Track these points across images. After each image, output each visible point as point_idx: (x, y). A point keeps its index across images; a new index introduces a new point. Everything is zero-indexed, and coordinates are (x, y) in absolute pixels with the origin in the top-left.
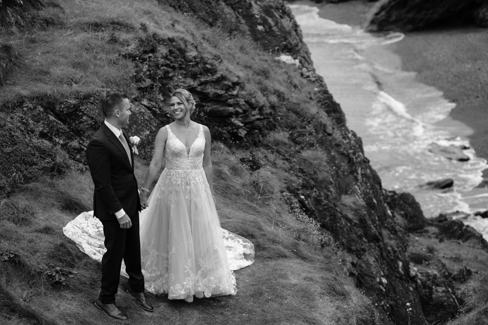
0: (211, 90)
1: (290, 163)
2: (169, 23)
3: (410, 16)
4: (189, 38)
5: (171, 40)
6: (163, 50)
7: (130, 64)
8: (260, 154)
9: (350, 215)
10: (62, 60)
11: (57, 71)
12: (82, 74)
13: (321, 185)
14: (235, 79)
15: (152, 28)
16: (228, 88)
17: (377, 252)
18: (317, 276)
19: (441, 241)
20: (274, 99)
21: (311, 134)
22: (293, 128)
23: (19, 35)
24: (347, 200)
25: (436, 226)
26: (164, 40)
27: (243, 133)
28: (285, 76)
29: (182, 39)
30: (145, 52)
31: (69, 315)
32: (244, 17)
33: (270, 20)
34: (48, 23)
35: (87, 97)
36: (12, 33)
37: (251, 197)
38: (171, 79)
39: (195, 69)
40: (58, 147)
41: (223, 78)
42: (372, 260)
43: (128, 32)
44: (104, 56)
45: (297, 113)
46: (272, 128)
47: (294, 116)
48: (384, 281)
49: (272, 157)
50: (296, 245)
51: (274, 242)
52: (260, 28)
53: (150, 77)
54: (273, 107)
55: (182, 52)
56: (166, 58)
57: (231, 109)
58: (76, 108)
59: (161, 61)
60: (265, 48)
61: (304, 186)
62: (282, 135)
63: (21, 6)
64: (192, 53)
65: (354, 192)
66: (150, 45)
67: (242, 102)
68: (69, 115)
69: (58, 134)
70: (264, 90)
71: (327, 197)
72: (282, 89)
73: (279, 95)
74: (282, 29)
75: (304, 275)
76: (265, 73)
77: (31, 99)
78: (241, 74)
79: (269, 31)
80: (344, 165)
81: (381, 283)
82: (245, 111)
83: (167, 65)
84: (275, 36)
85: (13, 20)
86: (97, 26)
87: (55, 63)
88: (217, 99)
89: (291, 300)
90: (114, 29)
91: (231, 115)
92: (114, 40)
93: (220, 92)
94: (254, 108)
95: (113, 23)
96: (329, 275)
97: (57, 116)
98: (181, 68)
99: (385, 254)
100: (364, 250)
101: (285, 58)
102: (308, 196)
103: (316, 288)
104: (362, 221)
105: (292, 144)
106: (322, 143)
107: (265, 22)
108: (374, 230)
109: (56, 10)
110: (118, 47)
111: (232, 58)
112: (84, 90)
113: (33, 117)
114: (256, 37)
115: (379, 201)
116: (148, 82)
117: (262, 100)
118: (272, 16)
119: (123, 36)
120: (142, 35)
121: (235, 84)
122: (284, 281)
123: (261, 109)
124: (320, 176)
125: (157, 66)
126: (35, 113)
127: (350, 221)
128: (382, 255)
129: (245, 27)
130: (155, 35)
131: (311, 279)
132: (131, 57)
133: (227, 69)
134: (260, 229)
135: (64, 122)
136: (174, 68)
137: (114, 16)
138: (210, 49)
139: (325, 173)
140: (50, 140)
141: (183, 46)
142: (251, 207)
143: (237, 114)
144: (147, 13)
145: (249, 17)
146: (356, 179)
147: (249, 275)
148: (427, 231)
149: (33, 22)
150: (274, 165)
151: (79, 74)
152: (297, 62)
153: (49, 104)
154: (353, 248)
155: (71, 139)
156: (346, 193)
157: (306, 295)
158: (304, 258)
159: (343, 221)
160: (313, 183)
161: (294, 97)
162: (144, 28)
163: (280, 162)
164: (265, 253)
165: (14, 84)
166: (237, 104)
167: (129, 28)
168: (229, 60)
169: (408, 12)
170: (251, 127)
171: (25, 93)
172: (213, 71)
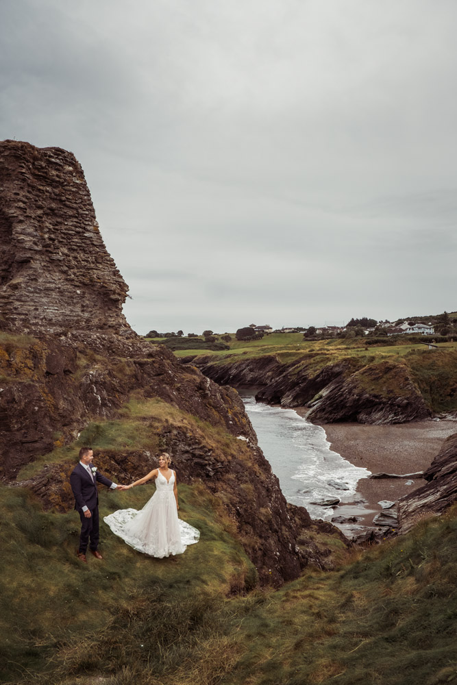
0: (197, 452)
1: (234, 490)
2: (180, 419)
3: (326, 416)
4: (189, 427)
5: (180, 427)
6: (175, 432)
7: (157, 438)
8: (219, 485)
9: (263, 519)
10: (123, 434)
11: (120, 440)
12: (132, 441)
13: (249, 502)
14: (210, 448)
15: (171, 421)
16: (206, 452)
17: (276, 538)
18: (228, 551)
19: (318, 533)
20: (230, 458)
21: (246, 476)
22: (238, 473)
23: (106, 420)
24: (263, 510)
25: (317, 525)
26: (175, 428)
27: (212, 474)
28: (238, 447)
29: (186, 427)
30: (166, 433)
31: (96, 564)
32: (224, 417)
33: (236, 419)
34: (122, 416)
35: (132, 453)
36: (103, 420)
37: (207, 507)
38: (178, 446)
39: (190, 442)
40: (114, 477)
41: (204, 447)
42: (272, 542)
43: (159, 422)
44: (145, 433)
45: (241, 465)
46: (227, 472)
47: (239, 467)
48: (278, 554)
49: (225, 486)
50: (221, 534)
51: (211, 532)
52: (231, 422)
53: (167, 445)
54: (229, 462)
55: (185, 434)
56: (176, 435)
57: (206, 462)
58: (126, 458)
59: (173, 437)
60: (232, 432)
61: (240, 502)
62: (232, 476)
63: (110, 407)
64: (189, 435)
65: (268, 506)
66: (168, 429)
67: (212, 459)
68: (122, 461)
69: (115, 471)
70: (225, 454)
71: (251, 508)
72: (235, 453)
73: (233, 456)
74: (241, 423)
75: (222, 550)
76: (227, 445)
77: (104, 452)
78: (214, 445)
79: (235, 424)
80: (264, 492)
81: (276, 555)
82: (213, 463)
83: (176, 439)
84: (237, 426)
85: (105, 413)
86: (144, 419)
87: (120, 435)
88: (200, 457)
89: (212, 563)
90: (153, 421)
91: (206, 465)
92: (151, 426)
93: (201, 453)
94: (218, 462)
95: (152, 418)
96: (234, 551)
97: (116, 461)
98: (183, 441)
99: (281, 540)
100: (269, 537)
101: (242, 438)
102: (241, 508)
103: (226, 558)
104: (269, 521)
105: (237, 480)
106: (252, 481)
107: (233, 420)
108: (276, 527)
109: (126, 410)
110: (153, 430)
111: (211, 437)
112: (130, 449)
113: (103, 462)
114: (228, 426)
115: (283, 511)
116: (165, 447)
117: (223, 458)
118: (237, 417)
119: (157, 424)
120: (165, 424)
121: (210, 450)
122: (210, 553)
123: (222, 463)
124: (249, 498)
125: (171, 440)
126: (104, 459)
127: (262, 521)
128: (279, 540)
129: (223, 422)
130: (172, 424)
131: (225, 553)
132: (159, 435)
133: (207, 443)
134: (206, 524)
135: (119, 464)
136: (179, 441)
137: (153, 414)
138: (200, 432)
139: (252, 496)
140: (110, 473)
141: (185, 430)
142: (205, 512)
143: (209, 464)
144: (171, 414)
145: (226, 418)
146: (271, 500)
147: (194, 548)
148: (312, 528)
149: (114, 415)
150: (226, 491)
151: (130, 441)
152: (248, 440)
153: (112, 456)
154: (263, 535)
155: (121, 473)
156: (263, 507)
157: (220, 561)
158: (224, 541)
159: (259, 521)
160: (244, 501)
161: (240, 457)
162: (167, 421)
163: (229, 490)
164: (205, 537)
165: (97, 445)
166: (210, 460)
167: (159, 421)
168: (209, 438)
169: (325, 414)
170: (216, 471)
171: (100, 449)
172: (199, 443)
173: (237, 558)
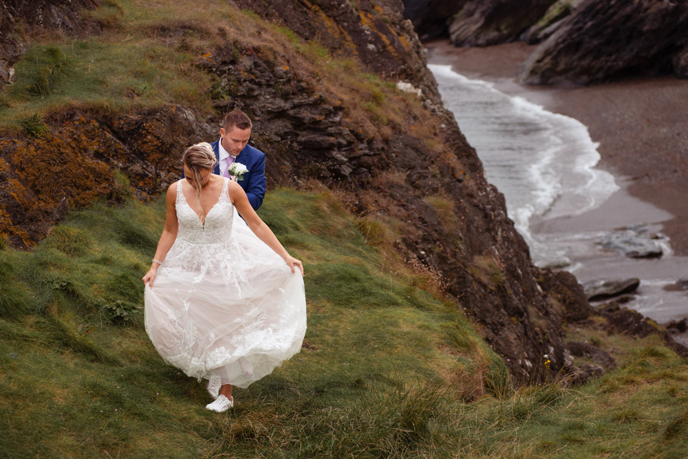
0: (306, 115)
1: (407, 210)
2: (253, 30)
3: (585, 63)
4: (279, 49)
5: (257, 50)
6: (246, 62)
7: (206, 78)
8: (369, 197)
9: (485, 279)
10: (120, 68)
11: (115, 81)
12: (146, 84)
13: (445, 238)
14: (338, 103)
15: (232, 34)
16: (328, 114)
17: (520, 329)
18: (435, 325)
19: (610, 333)
20: (387, 131)
21: (434, 176)
22: (412, 168)
23: (67, 39)
24: (481, 261)
25: (604, 316)
26: (247, 50)
27: (347, 170)
28: (402, 105)
29: (271, 49)
30: (224, 63)
32: (350, 32)
33: (384, 38)
34: (102, 25)
35: (152, 112)
36: (58, 37)
37: (355, 240)
38: (256, 98)
39: (287, 88)
40: (117, 171)
41: (322, 100)
42: (512, 337)
43: (202, 38)
44: (173, 66)
45: (416, 150)
46: (385, 167)
47: (413, 154)
48: (528, 363)
49: (384, 202)
50: (409, 291)
51: (383, 286)
52: (371, 47)
53: (230, 93)
54: (386, 141)
55: (271, 66)
56: (250, 71)
57: (332, 139)
58: (139, 125)
59: (244, 75)
60: (377, 71)
61: (425, 240)
62: (397, 177)
63: (69, 4)
64: (282, 68)
65: (490, 253)
66: (228, 57)
67: (346, 131)
68: (130, 133)
69: (116, 154)
70: (374, 119)
71: (454, 255)
72: (398, 119)
73: (394, 126)
74: (399, 49)
75: (420, 323)
76: (375, 99)
77: (85, 111)
78: (346, 98)
79: (383, 51)
80: (478, 220)
81: (523, 366)
82: (350, 143)
83: (251, 81)
84: (390, 58)
85: (59, 21)
86: (163, 30)
87: (112, 71)
88: (314, 126)
89: (403, 350)
90: (185, 34)
91: (331, 147)
92: (185, 47)
93: (318, 117)
94: (361, 140)
95: (184, 27)
97: (115, 133)
98: (269, 86)
99: (531, 334)
100: (503, 325)
101: (404, 86)
102: (429, 251)
103: (434, 338)
104: (500, 289)
105: (410, 187)
106: (449, 190)
107: (377, 41)
108: (516, 301)
109: (112, 11)
110: (189, 56)
111: (334, 78)
112: (147, 103)
113: (87, 133)
114: (364, 55)
115: (525, 273)
116: (227, 100)
117: (371, 129)
118: (387, 33)
119: (197, 43)
120: (221, 42)
121: (338, 109)
122: (394, 330)
123: (370, 142)
124: (446, 229)
125: (239, 82)
126: (89, 128)
127: (485, 286)
128: (526, 334)
129: (351, 46)
130: (236, 42)
131: (428, 328)
132: (208, 68)
133: (327, 90)
134: (366, 272)
135: (124, 141)
136: (260, 84)
137: (185, 18)
138: (306, 65)
139: (452, 224)
140: (107, 161)
141: (271, 58)
142: (355, 251)
143: (340, 146)
144: (227, 16)
145: (357, 33)
146: (495, 240)
147: (352, 323)
148: (592, 322)
149: (83, 25)
150: (386, 210)
151: (142, 85)
152: (419, 92)
153: (106, 119)
154: (488, 320)
155: (132, 162)
156: (480, 253)
157: (420, 344)
158: (420, 307)
159: (476, 286)
160: (436, 235)
161: (414, 130)
162: (222, 33)
163: (394, 208)
164: (372, 300)
165: (63, 93)
166: (340, 134)
167: (204, 33)
168: (329, 80)
169: (582, 57)
170: (357, 163)
171: (76, 103)
172: (309, 91)
173: (461, 337)
